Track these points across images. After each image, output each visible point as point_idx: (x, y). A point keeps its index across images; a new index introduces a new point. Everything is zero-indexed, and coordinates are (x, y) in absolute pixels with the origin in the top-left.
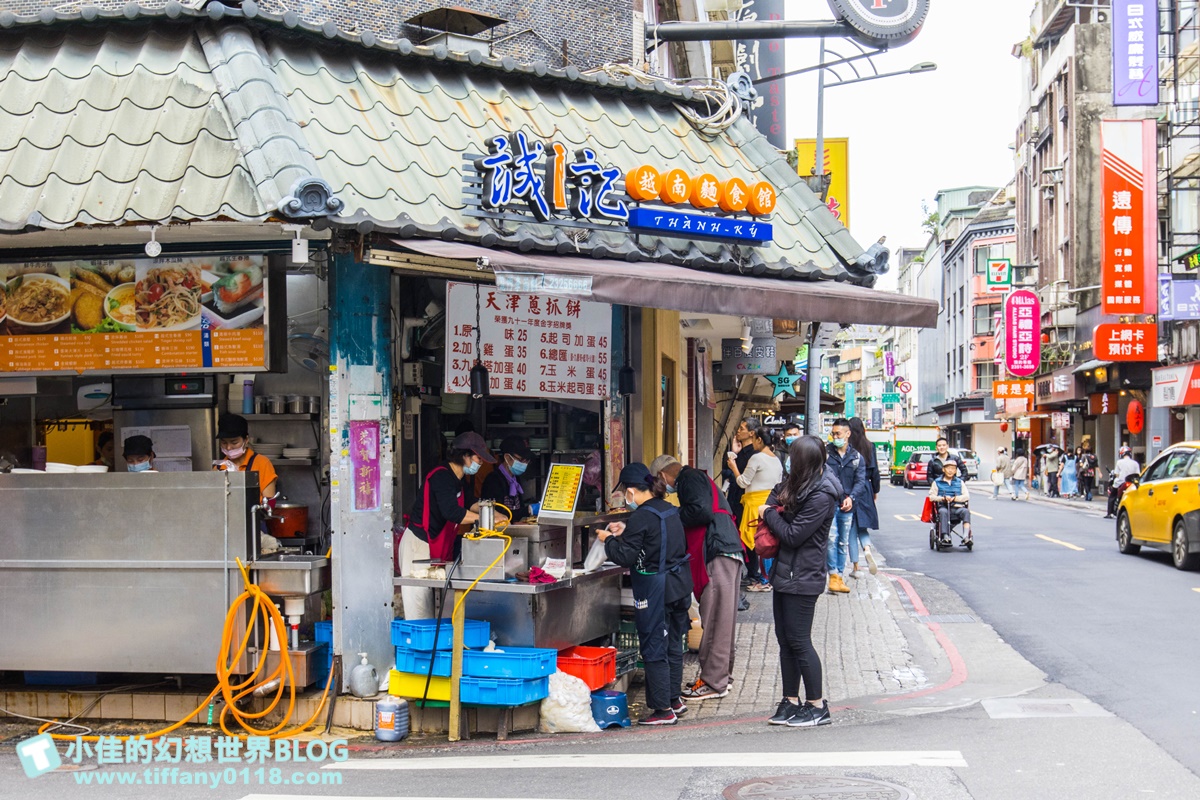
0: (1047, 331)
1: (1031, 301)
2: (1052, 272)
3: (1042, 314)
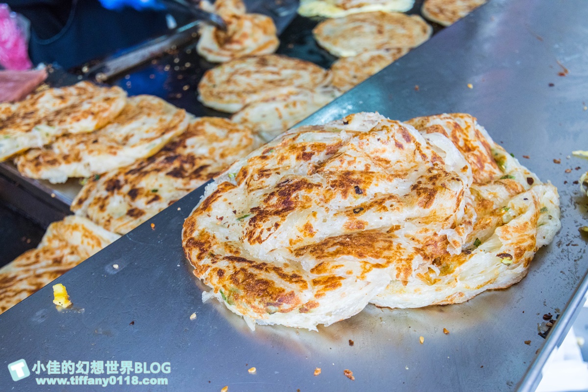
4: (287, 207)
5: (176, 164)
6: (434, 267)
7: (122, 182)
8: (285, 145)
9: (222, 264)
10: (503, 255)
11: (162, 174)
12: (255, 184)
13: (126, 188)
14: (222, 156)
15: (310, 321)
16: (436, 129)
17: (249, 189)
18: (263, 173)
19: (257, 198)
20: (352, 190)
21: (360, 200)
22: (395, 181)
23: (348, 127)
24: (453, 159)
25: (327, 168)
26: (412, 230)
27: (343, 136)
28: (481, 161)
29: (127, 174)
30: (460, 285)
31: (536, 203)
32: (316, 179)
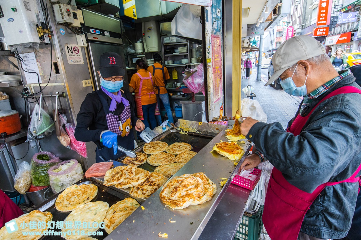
0: (294, 34)
1: (292, 28)
2: (295, 22)
3: (294, 30)
4: (176, 191)
5: (150, 183)
6: (199, 198)
7: (139, 188)
8: (174, 180)
9: (168, 201)
10: (208, 196)
11: (147, 185)
12: (170, 187)
13: (141, 189)
14: (158, 181)
15: (182, 208)
16: (198, 176)
17: (170, 188)
18: (171, 185)
19: (171, 190)
20: (186, 187)
21: (187, 189)
22: (192, 186)
23: (184, 177)
24: (200, 181)
25: (182, 184)
26: (195, 193)
27: (184, 178)
28: (205, 181)
29: (140, 186)
30: (202, 201)
31: (213, 187)
32: (180, 186)
